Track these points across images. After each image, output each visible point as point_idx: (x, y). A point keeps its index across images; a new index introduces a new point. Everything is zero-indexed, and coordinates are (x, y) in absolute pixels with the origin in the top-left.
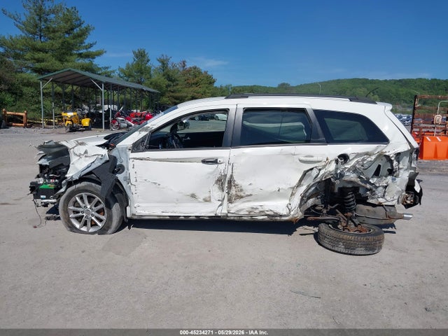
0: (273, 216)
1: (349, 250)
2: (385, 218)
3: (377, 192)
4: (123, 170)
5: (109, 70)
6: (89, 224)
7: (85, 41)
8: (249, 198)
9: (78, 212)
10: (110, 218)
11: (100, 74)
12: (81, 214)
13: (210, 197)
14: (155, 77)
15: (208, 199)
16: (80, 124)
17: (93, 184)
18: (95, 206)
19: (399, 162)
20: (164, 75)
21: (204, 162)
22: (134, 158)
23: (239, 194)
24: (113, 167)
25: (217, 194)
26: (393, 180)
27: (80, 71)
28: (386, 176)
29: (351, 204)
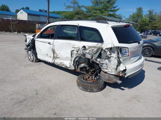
2: (108, 79)
8: (60, 59)
15: (51, 57)
23: (57, 56)
24: (33, 41)
27: (101, 16)
28: (105, 59)
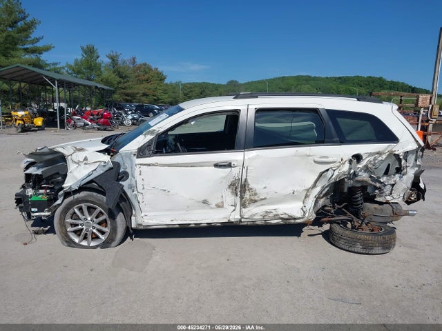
0: (287, 219)
1: (367, 250)
2: (392, 215)
3: (385, 190)
4: (128, 177)
5: (58, 66)
6: (90, 237)
7: (31, 35)
8: (263, 202)
9: (77, 225)
10: (114, 230)
11: (48, 70)
12: (80, 227)
13: (222, 202)
14: (106, 74)
15: (221, 205)
16: (32, 123)
17: (95, 194)
18: (97, 217)
19: (406, 160)
20: (114, 72)
21: (217, 165)
22: (141, 164)
23: (253, 198)
25: (230, 198)
26: (401, 177)
27: (28, 67)
28: (394, 175)
29: (359, 203)
